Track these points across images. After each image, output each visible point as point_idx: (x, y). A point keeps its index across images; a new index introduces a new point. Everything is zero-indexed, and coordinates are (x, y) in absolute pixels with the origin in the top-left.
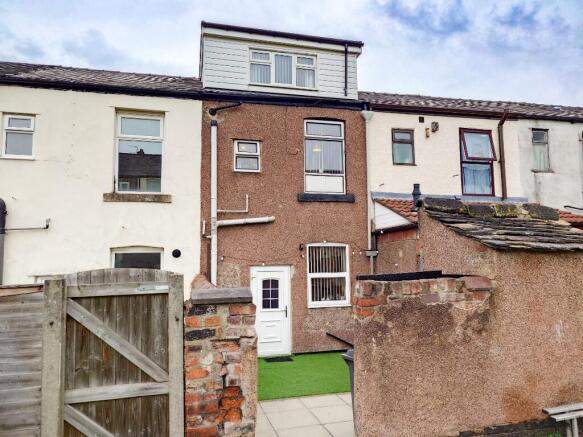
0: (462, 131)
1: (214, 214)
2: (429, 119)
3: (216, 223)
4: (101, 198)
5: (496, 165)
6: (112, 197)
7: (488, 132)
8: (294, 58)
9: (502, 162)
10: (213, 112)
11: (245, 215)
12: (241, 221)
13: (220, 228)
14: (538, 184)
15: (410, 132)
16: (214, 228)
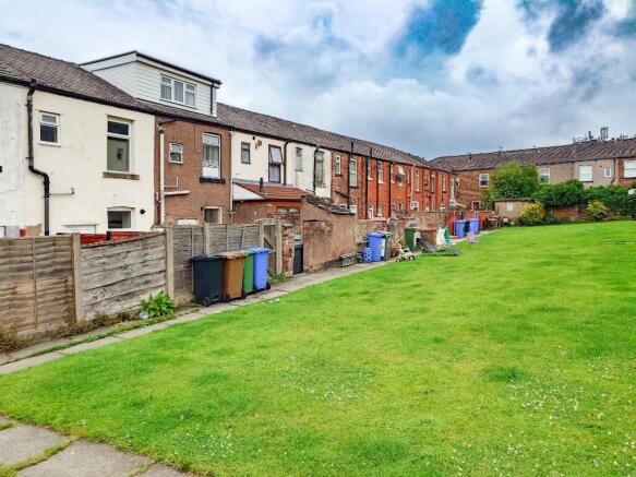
0: (270, 146)
1: (162, 189)
2: (258, 138)
3: (163, 193)
4: (102, 175)
5: (282, 167)
6: (107, 175)
7: (280, 148)
8: (185, 84)
9: (285, 165)
10: (160, 124)
11: (175, 189)
12: (175, 193)
13: (166, 196)
14: (297, 177)
15: (249, 144)
16: (163, 197)
